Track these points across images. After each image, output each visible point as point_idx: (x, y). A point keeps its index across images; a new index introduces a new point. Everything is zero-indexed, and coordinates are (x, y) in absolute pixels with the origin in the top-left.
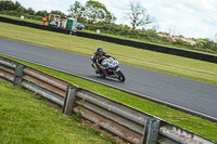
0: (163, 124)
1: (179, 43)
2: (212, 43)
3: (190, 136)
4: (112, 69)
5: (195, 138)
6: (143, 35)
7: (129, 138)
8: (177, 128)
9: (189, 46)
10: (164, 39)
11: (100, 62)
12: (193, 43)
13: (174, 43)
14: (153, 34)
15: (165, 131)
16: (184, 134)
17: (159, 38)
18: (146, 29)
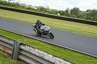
0: (21, 44)
1: (29, 8)
2: (44, 8)
3: (33, 49)
4: (47, 31)
5: (36, 50)
6: (13, 5)
7: (6, 51)
8: (28, 46)
9: (34, 10)
10: (23, 7)
11: (39, 28)
12: (36, 8)
13: (27, 9)
14: (18, 5)
15: (22, 47)
16: (31, 48)
17: (21, 6)
18: (15, 2)
